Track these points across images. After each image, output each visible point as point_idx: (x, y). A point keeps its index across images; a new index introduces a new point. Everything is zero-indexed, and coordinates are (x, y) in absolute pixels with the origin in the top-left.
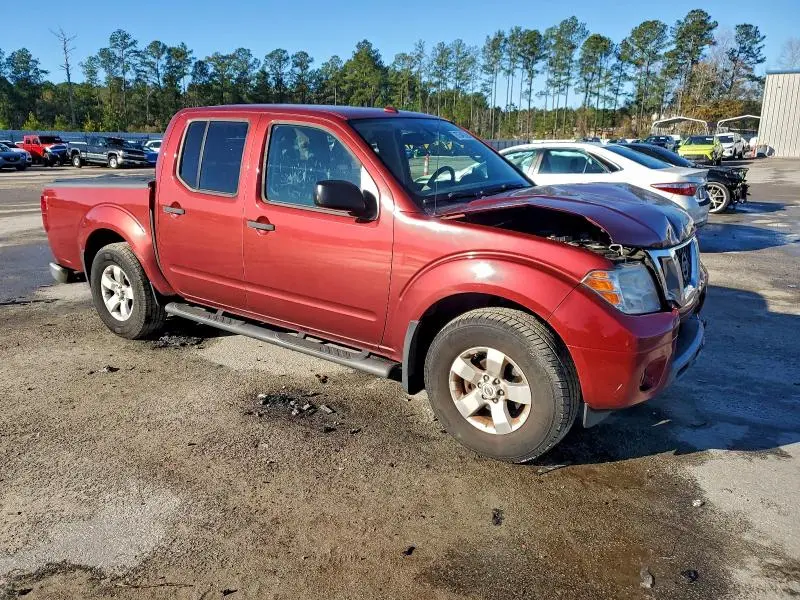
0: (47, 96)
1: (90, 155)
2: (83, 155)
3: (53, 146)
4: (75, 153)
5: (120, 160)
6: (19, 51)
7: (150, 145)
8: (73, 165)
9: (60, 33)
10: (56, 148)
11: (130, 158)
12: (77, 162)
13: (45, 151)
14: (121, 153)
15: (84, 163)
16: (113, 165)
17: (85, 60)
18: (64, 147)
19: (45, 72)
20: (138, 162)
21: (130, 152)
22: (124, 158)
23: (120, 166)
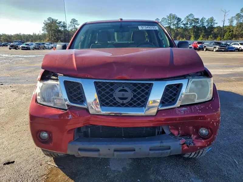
0: (215, 30)
1: (209, 47)
2: (207, 47)
3: (200, 45)
4: (205, 47)
5: (217, 49)
6: (211, 18)
7: (232, 44)
8: (203, 50)
9: (224, 10)
10: (201, 45)
11: (220, 48)
12: (205, 49)
13: (198, 46)
14: (218, 46)
15: (207, 50)
16: (214, 51)
17: (230, 18)
18: (203, 45)
19: (216, 23)
20: (223, 50)
21: (221, 46)
22: (218, 48)
23: (217, 51)
